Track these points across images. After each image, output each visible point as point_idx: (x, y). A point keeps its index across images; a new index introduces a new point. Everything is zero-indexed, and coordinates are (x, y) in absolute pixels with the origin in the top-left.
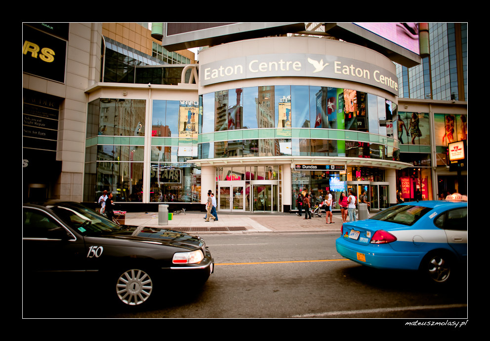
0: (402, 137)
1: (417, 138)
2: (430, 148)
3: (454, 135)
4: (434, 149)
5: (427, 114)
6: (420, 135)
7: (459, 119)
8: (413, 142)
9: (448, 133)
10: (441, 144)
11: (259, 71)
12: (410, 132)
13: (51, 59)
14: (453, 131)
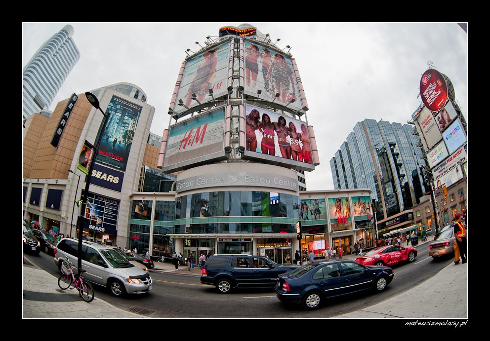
0: (308, 216)
1: (318, 215)
2: (326, 221)
3: (342, 210)
4: (329, 221)
5: (324, 199)
6: (320, 213)
7: (344, 201)
8: (316, 218)
9: (338, 210)
10: (334, 217)
11: (201, 184)
12: (313, 212)
13: (117, 182)
14: (341, 208)
